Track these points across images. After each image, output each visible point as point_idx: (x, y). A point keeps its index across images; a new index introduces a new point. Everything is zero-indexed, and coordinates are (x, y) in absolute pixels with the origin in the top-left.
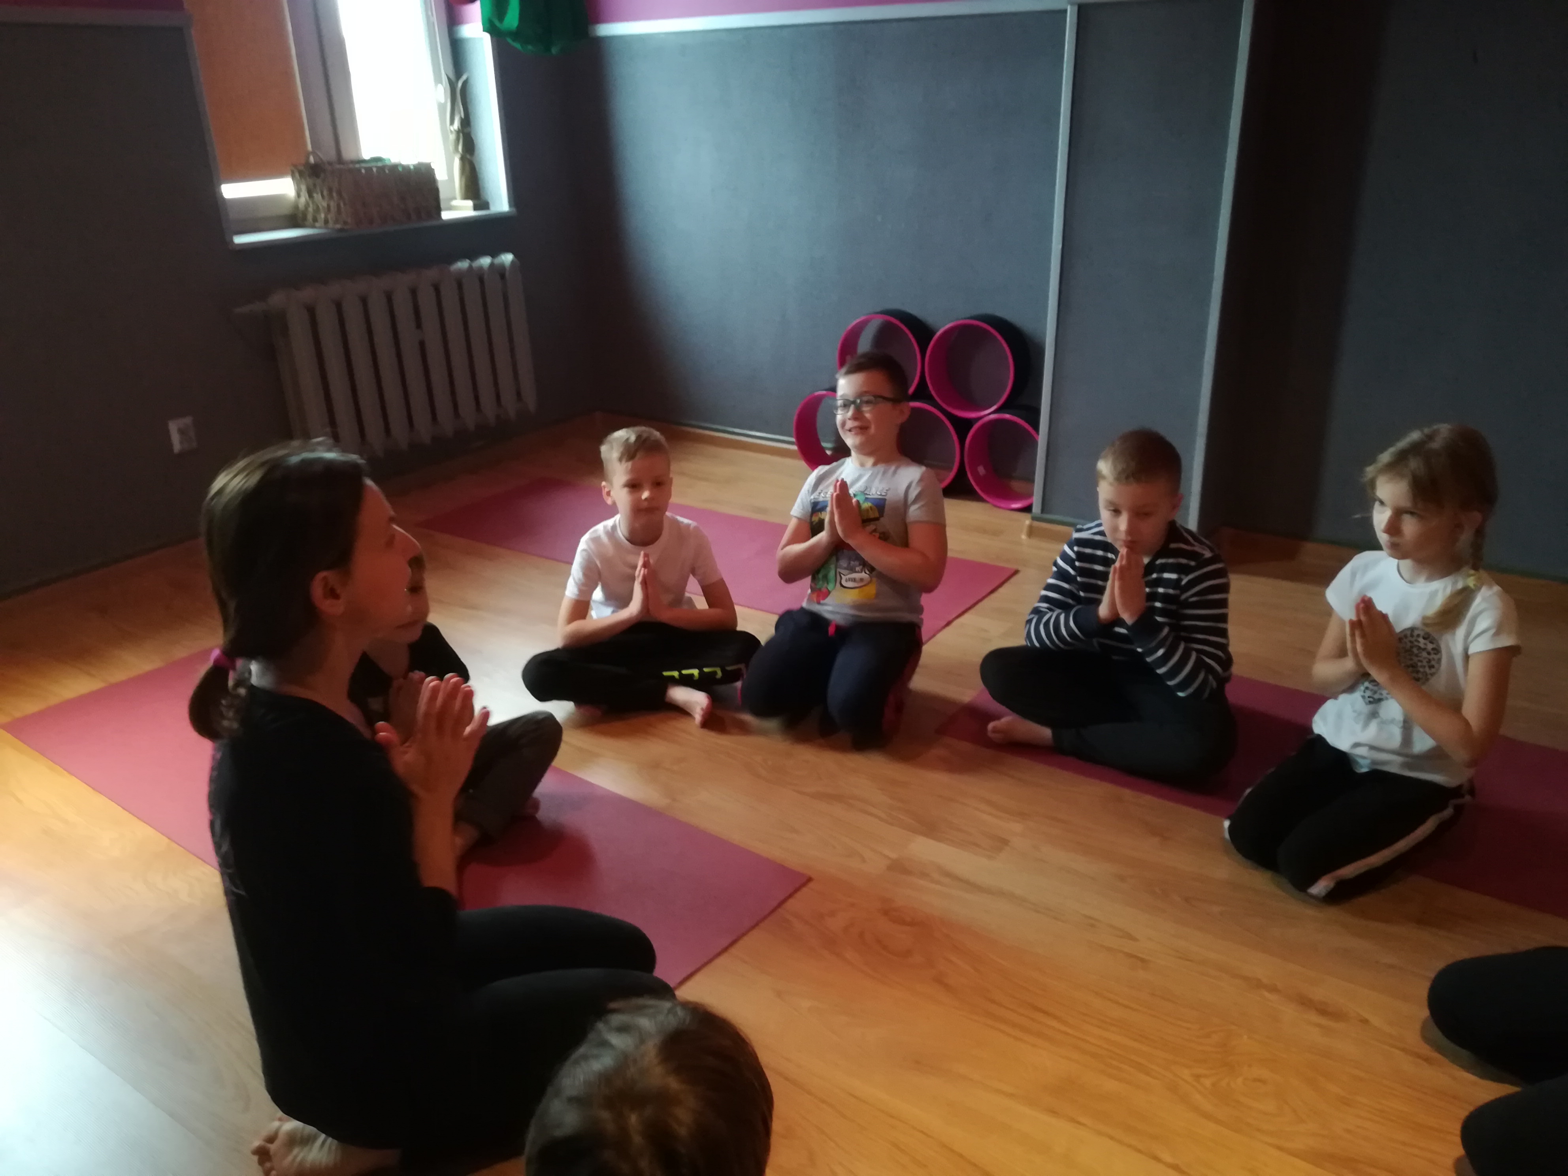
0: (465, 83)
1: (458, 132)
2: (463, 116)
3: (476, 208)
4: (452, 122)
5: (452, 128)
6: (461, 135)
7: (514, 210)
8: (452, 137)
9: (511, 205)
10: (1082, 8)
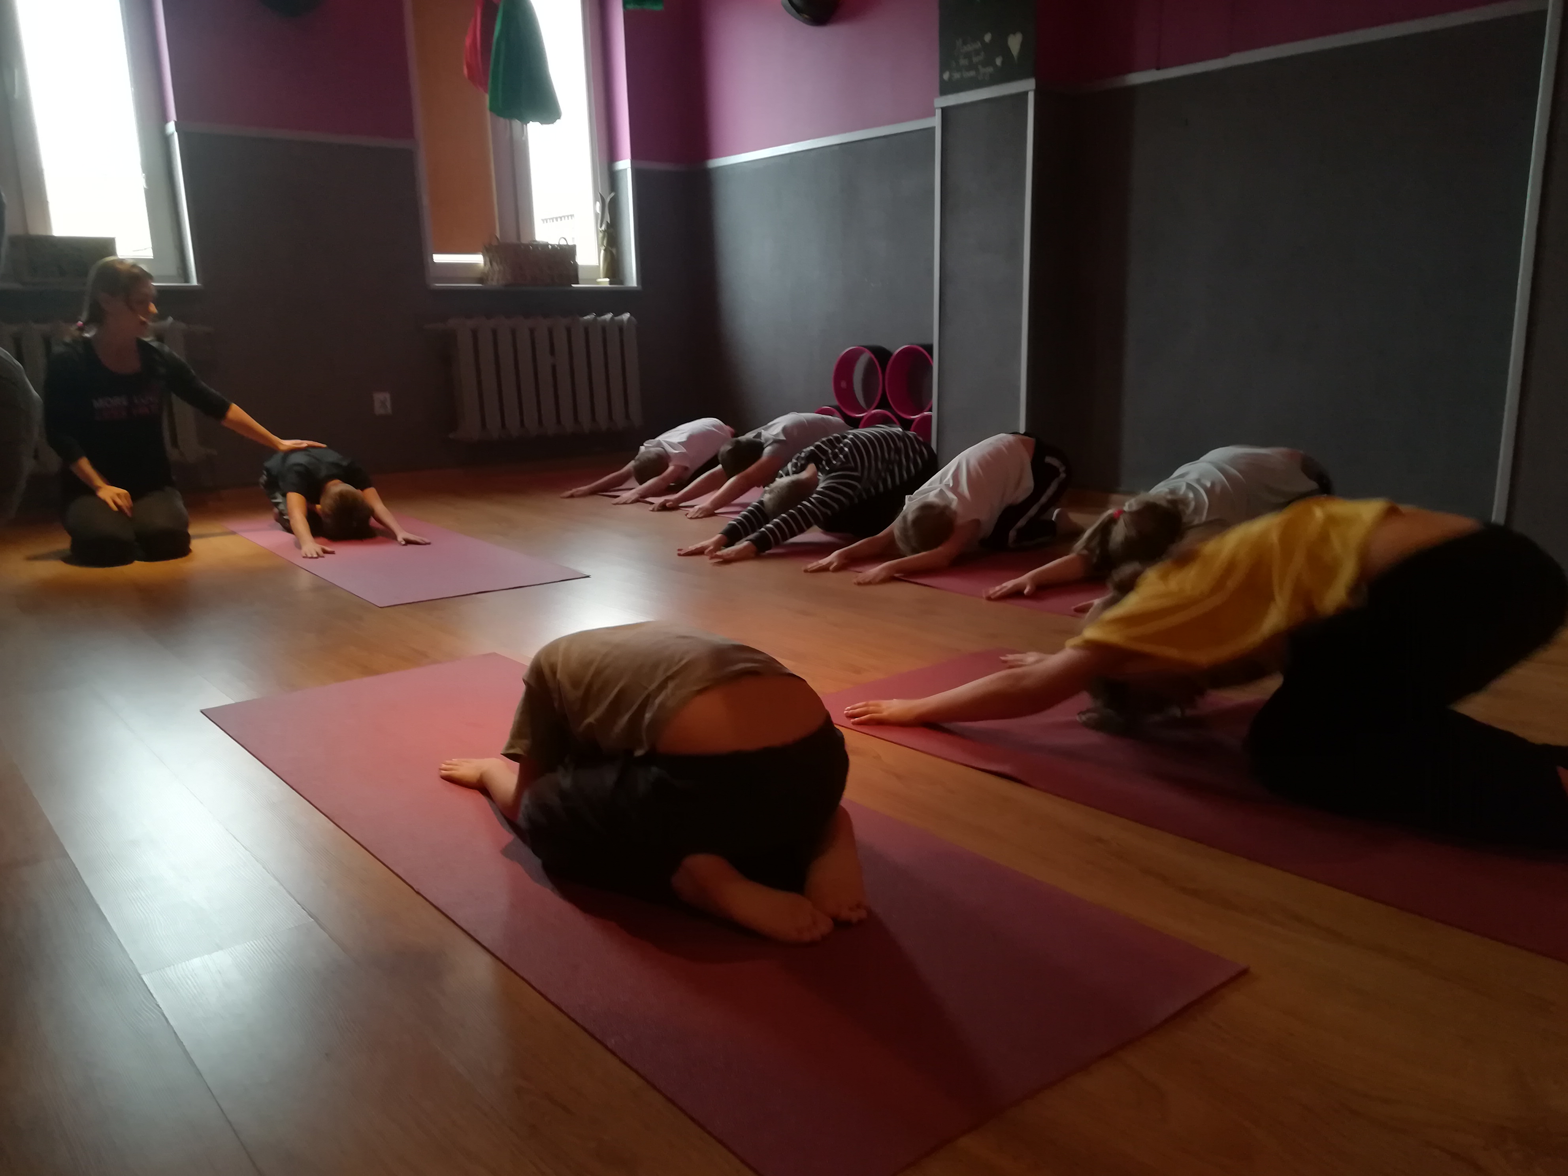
0: (614, 198)
1: (605, 231)
2: (609, 222)
3: (611, 283)
5: (601, 229)
7: (640, 287)
8: (601, 235)
9: (638, 283)
10: (944, 110)
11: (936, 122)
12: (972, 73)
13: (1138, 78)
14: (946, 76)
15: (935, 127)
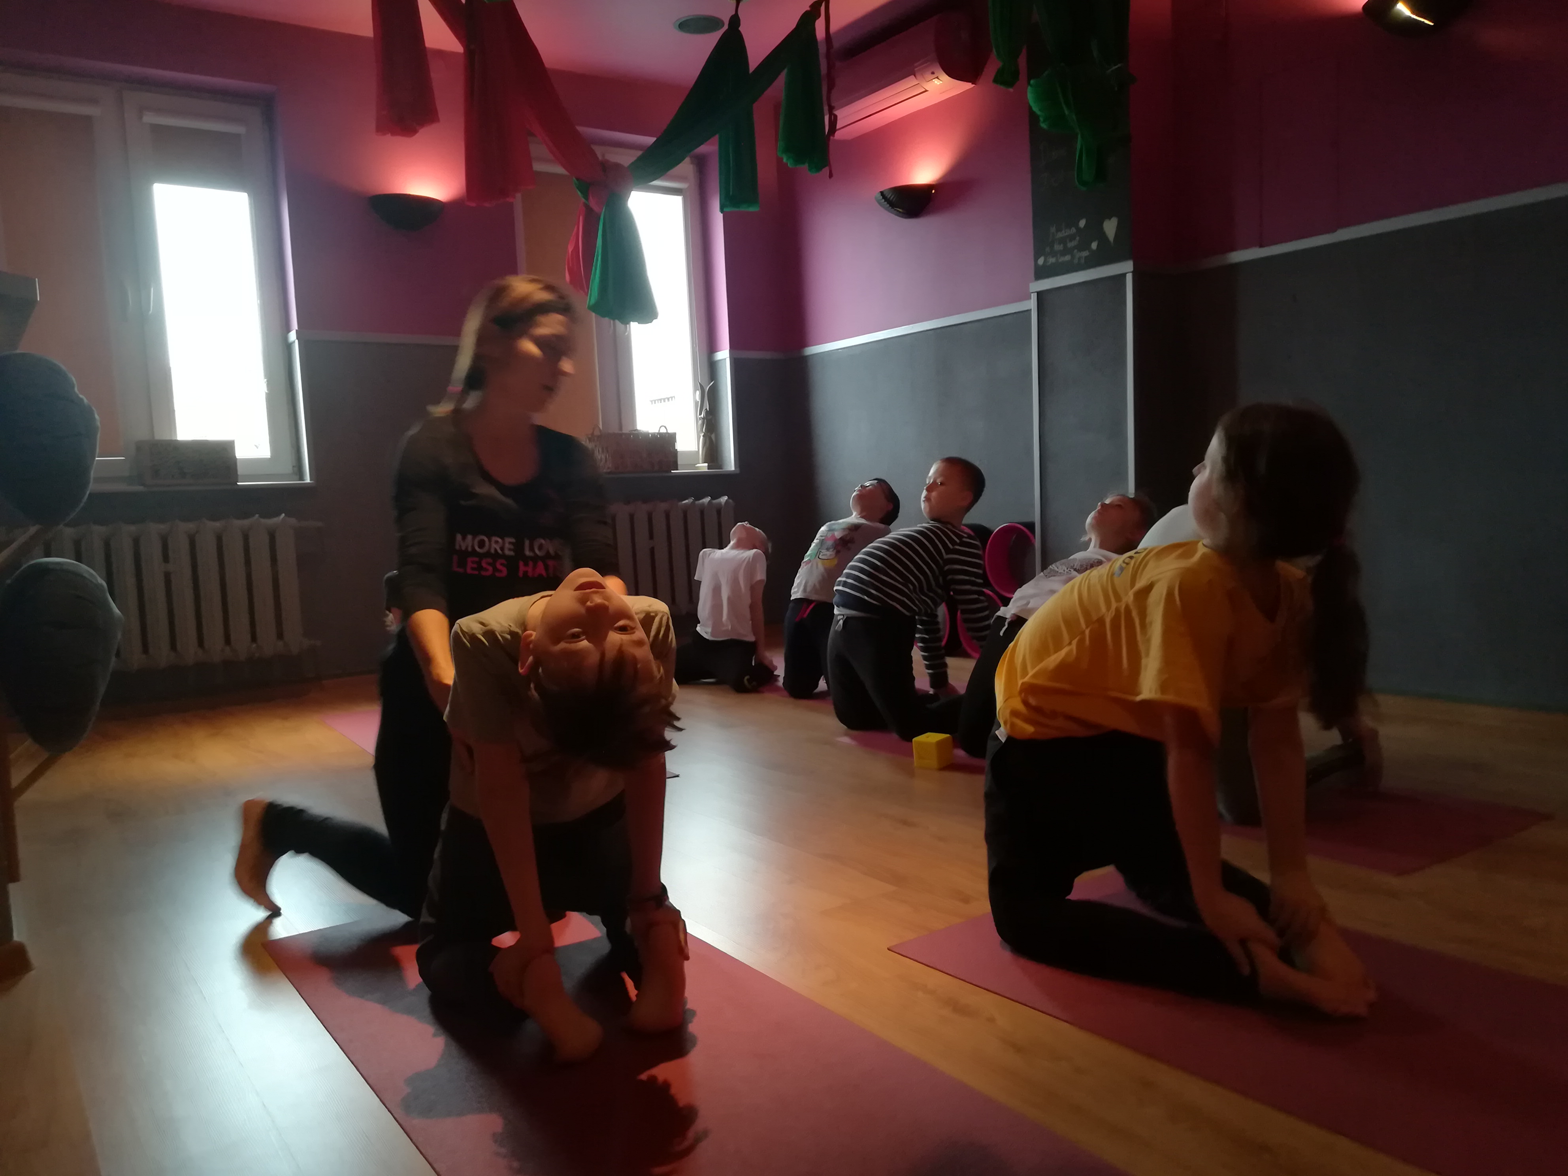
3: (709, 468)
5: (700, 417)
6: (705, 420)
7: (738, 469)
8: (700, 422)
9: (736, 467)
10: (1039, 294)
11: (1032, 304)
12: (1067, 258)
13: (1239, 256)
14: (1041, 261)
15: (1031, 309)
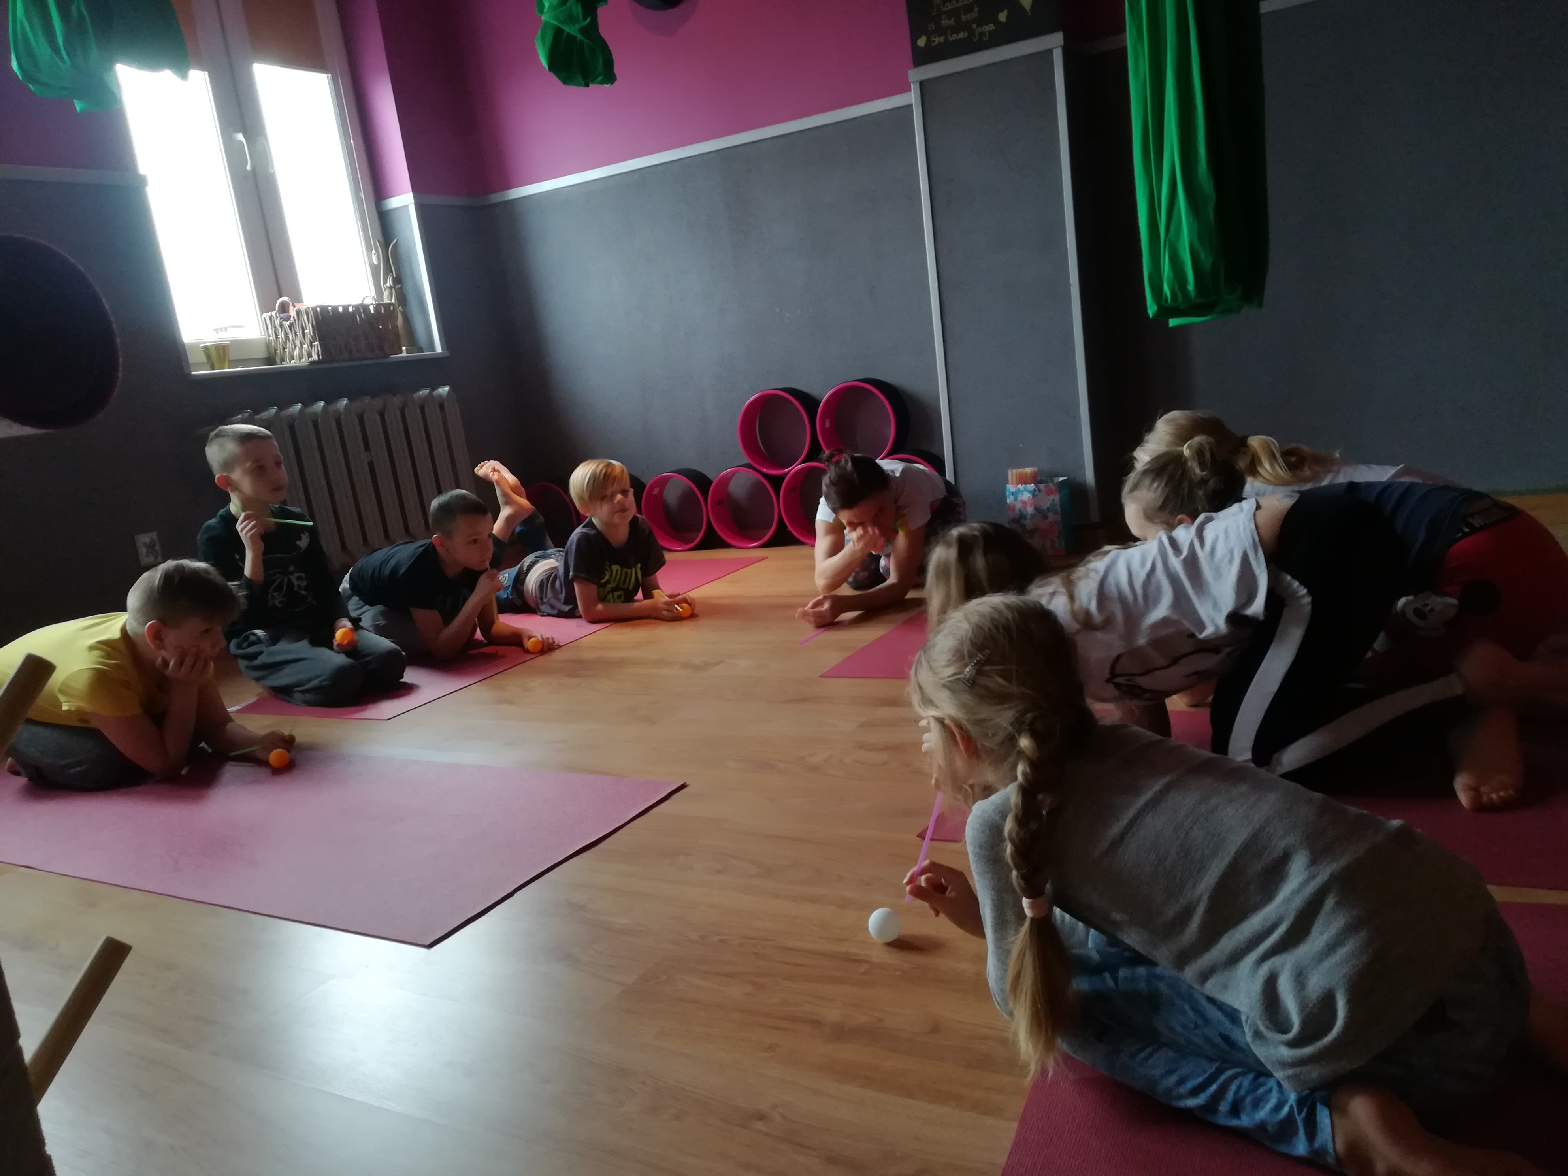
0: (395, 246)
1: (391, 288)
2: (395, 276)
4: (385, 282)
6: (393, 290)
7: (447, 354)
9: (442, 350)
10: (922, 84)
11: (912, 97)
12: (962, 35)
14: (922, 42)
15: (911, 105)
